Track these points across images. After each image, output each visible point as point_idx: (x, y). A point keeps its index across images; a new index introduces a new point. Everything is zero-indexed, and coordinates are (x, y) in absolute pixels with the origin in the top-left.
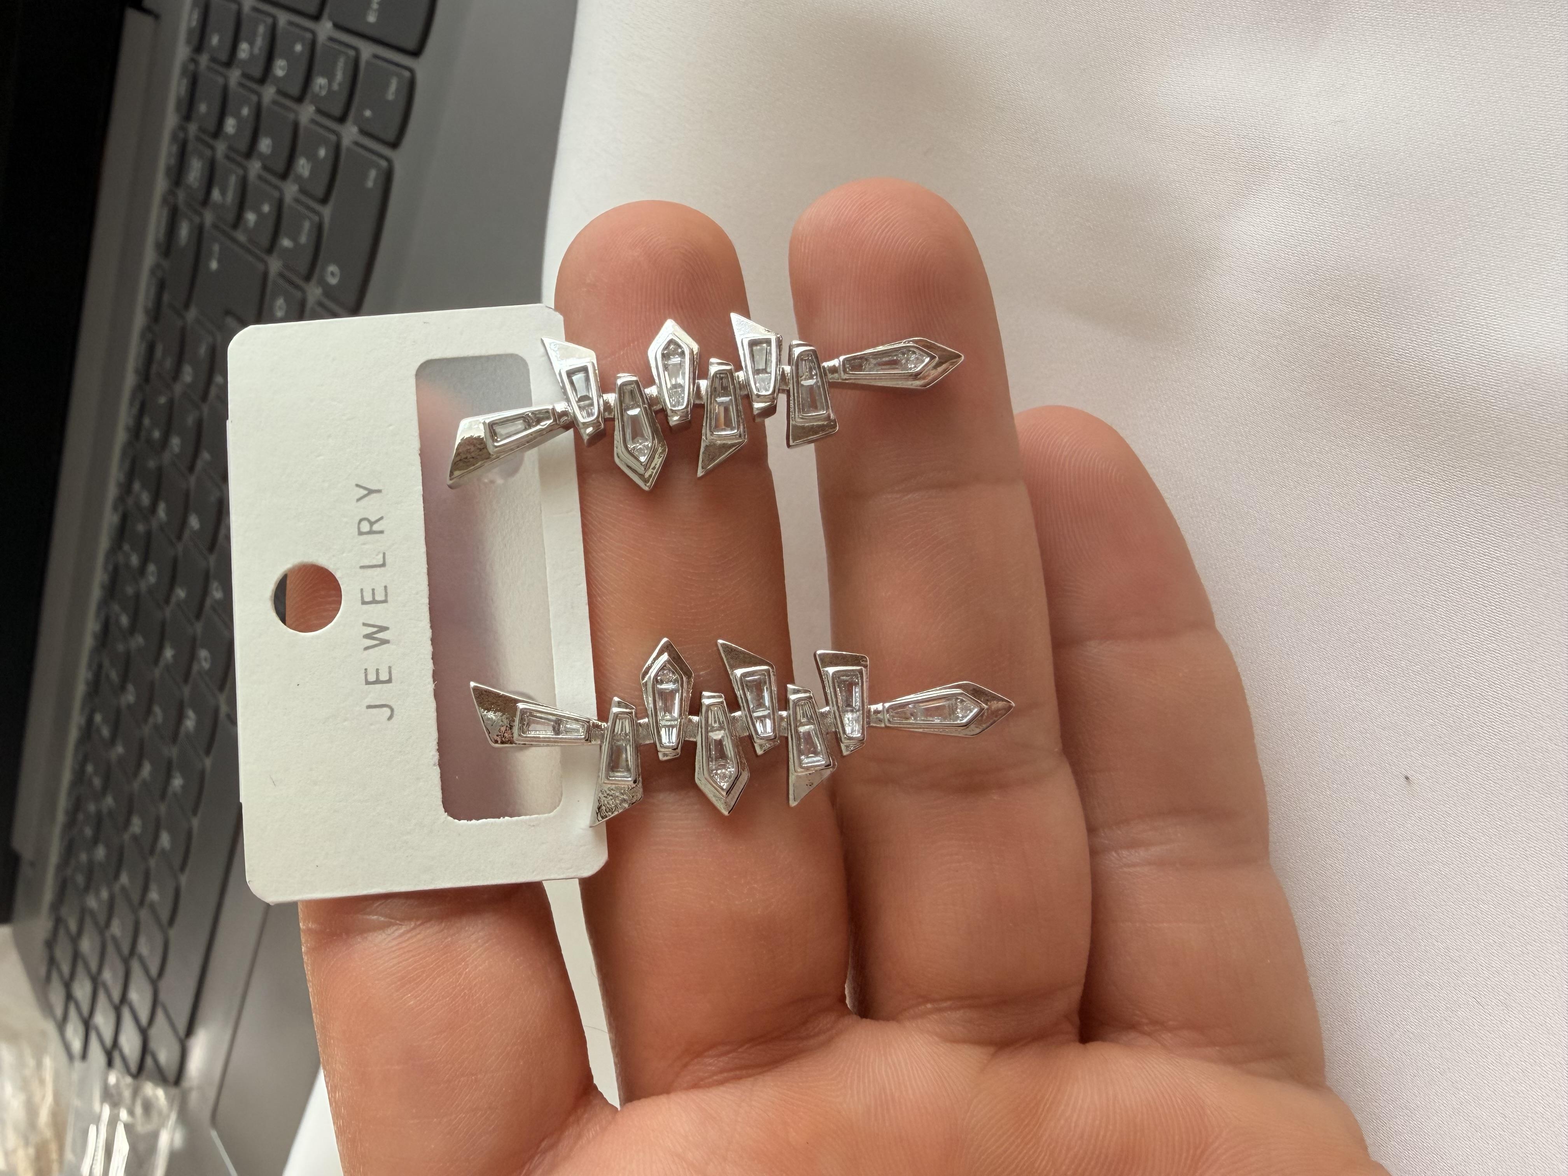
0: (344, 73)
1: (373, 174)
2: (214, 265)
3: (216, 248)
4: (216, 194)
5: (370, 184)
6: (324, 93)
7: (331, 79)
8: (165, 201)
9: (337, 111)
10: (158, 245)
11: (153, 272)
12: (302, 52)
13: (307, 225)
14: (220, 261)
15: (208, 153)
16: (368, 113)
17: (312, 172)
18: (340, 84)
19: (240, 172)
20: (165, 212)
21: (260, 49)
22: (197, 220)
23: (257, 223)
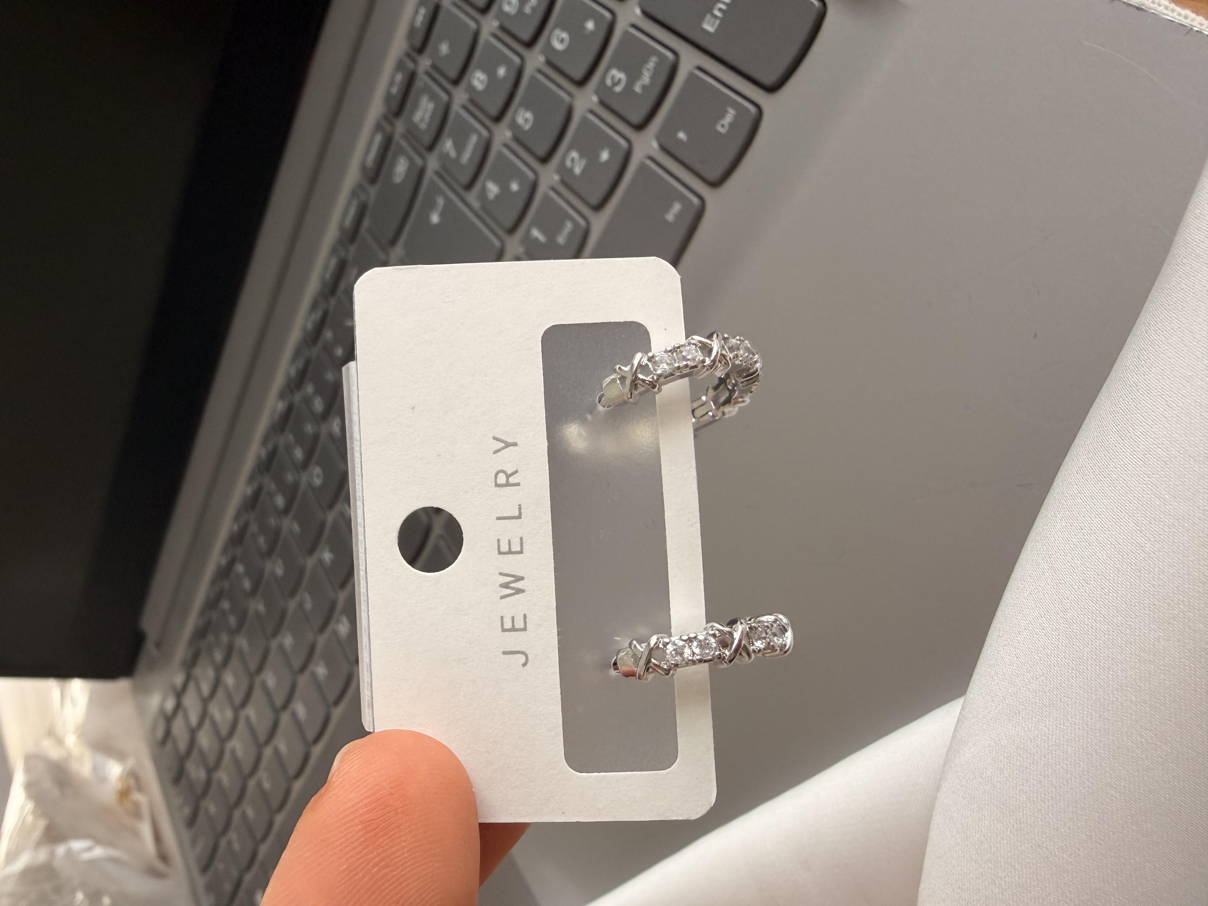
0: (653, 78)
1: (677, 207)
2: (435, 218)
3: (441, 201)
4: (448, 145)
5: (670, 217)
6: (618, 89)
7: (633, 76)
8: (379, 127)
9: (636, 117)
10: (363, 168)
11: (354, 194)
12: (592, 33)
13: (569, 226)
14: (442, 215)
15: (444, 97)
16: (682, 135)
17: (585, 171)
18: (644, 87)
19: (485, 133)
20: (378, 138)
21: (533, 9)
22: (419, 161)
23: (497, 197)
